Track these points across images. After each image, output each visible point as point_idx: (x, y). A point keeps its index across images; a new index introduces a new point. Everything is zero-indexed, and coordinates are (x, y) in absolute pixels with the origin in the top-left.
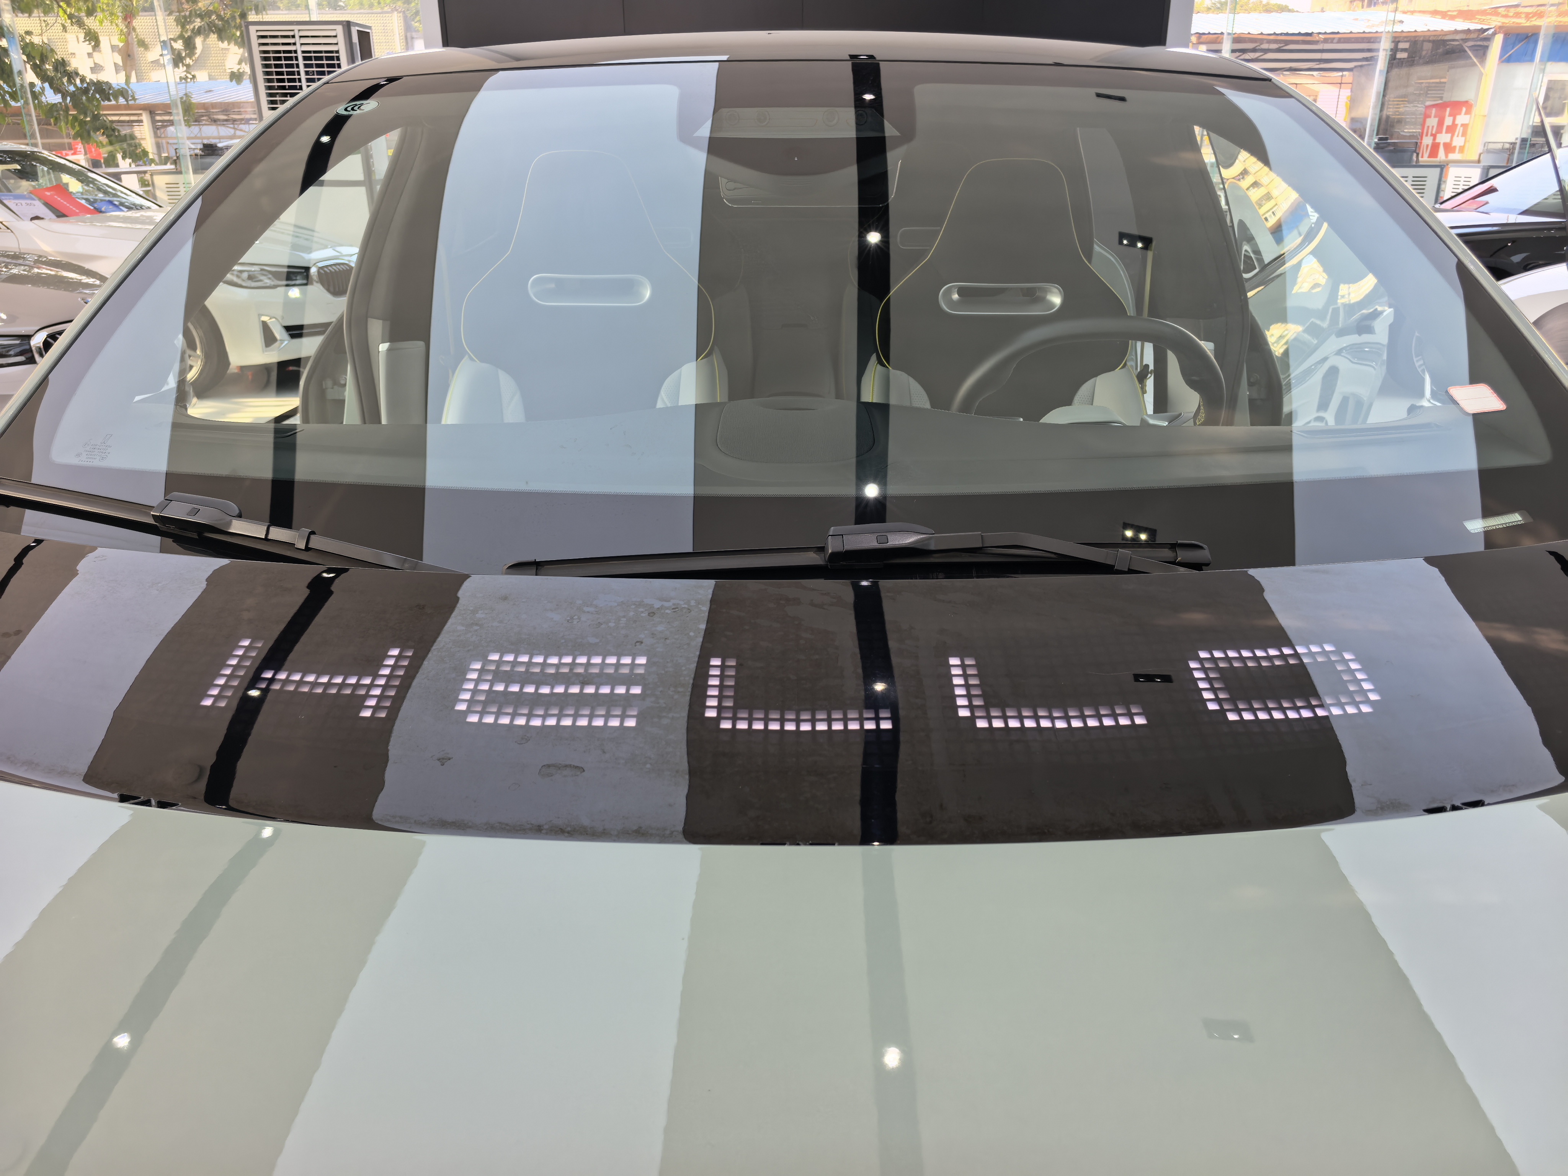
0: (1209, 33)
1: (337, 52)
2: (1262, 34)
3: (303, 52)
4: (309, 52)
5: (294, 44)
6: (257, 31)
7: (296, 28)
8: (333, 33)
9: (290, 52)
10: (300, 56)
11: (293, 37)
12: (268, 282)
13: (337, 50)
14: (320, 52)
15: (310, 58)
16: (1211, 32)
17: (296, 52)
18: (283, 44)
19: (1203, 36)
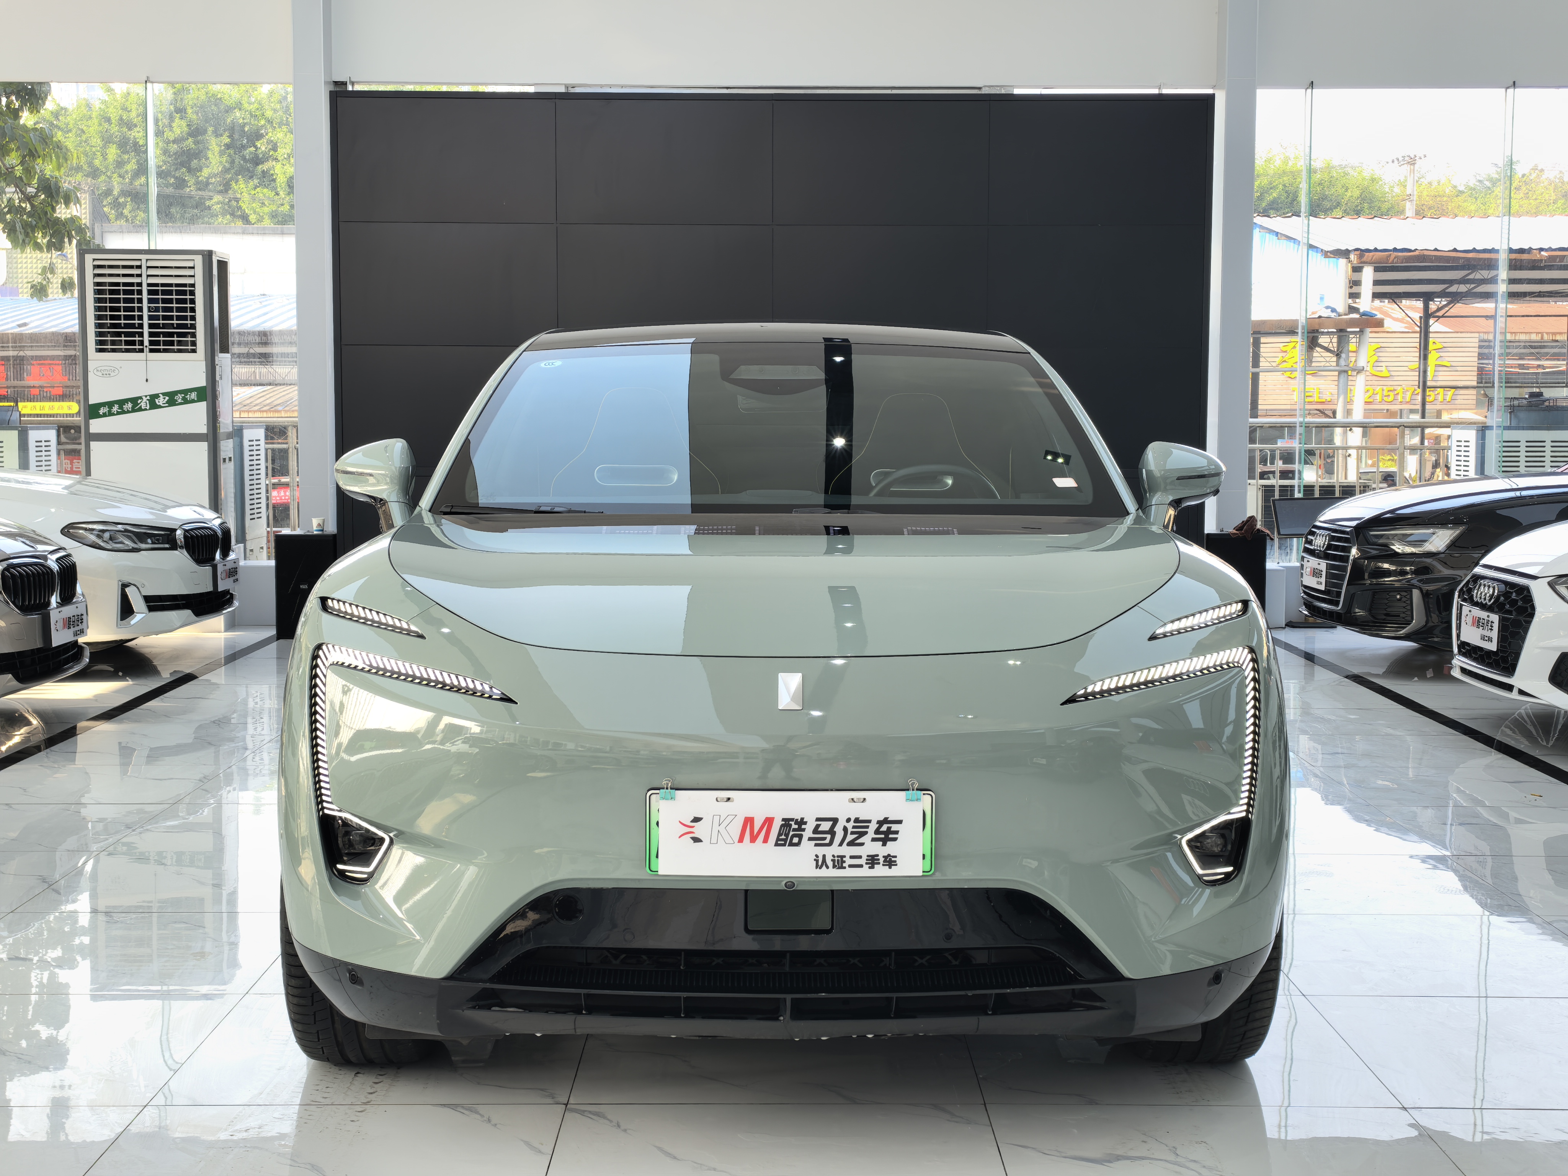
0: (1376, 250)
1: (193, 285)
2: (1455, 250)
3: (149, 285)
4: (157, 285)
5: (140, 276)
6: (94, 260)
7: (144, 257)
8: (191, 264)
9: (132, 284)
10: (145, 289)
11: (139, 267)
12: (130, 544)
13: (193, 282)
14: (171, 285)
15: (156, 292)
16: (1379, 248)
17: (140, 284)
18: (124, 275)
19: (1367, 254)
